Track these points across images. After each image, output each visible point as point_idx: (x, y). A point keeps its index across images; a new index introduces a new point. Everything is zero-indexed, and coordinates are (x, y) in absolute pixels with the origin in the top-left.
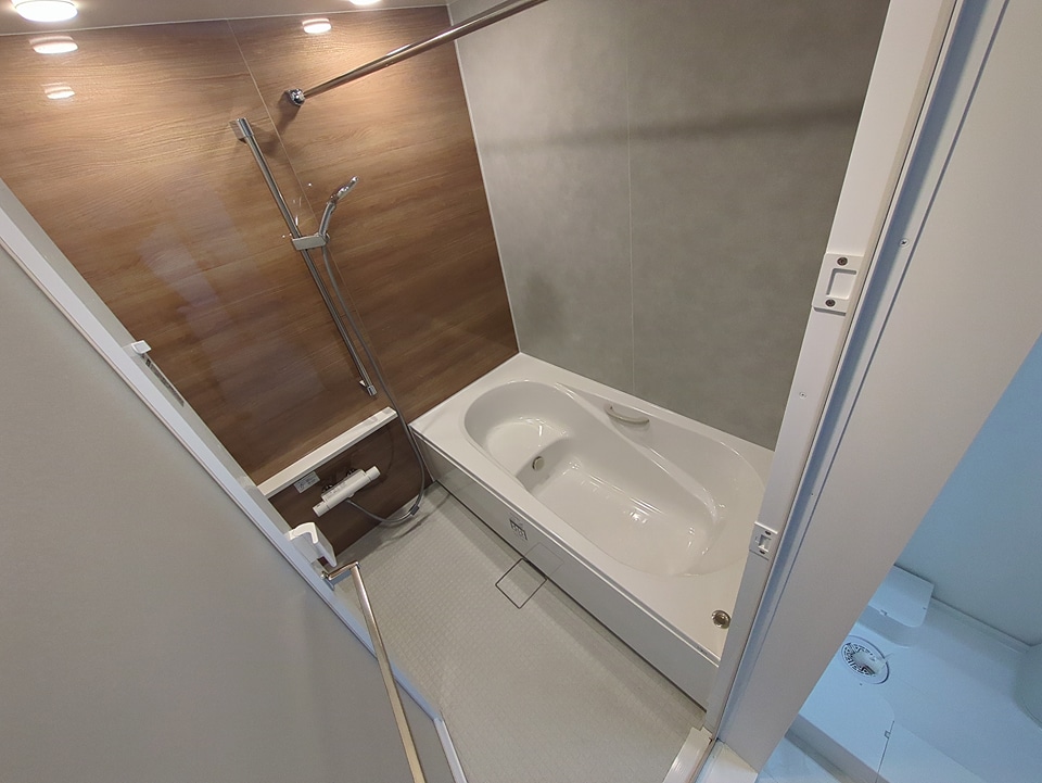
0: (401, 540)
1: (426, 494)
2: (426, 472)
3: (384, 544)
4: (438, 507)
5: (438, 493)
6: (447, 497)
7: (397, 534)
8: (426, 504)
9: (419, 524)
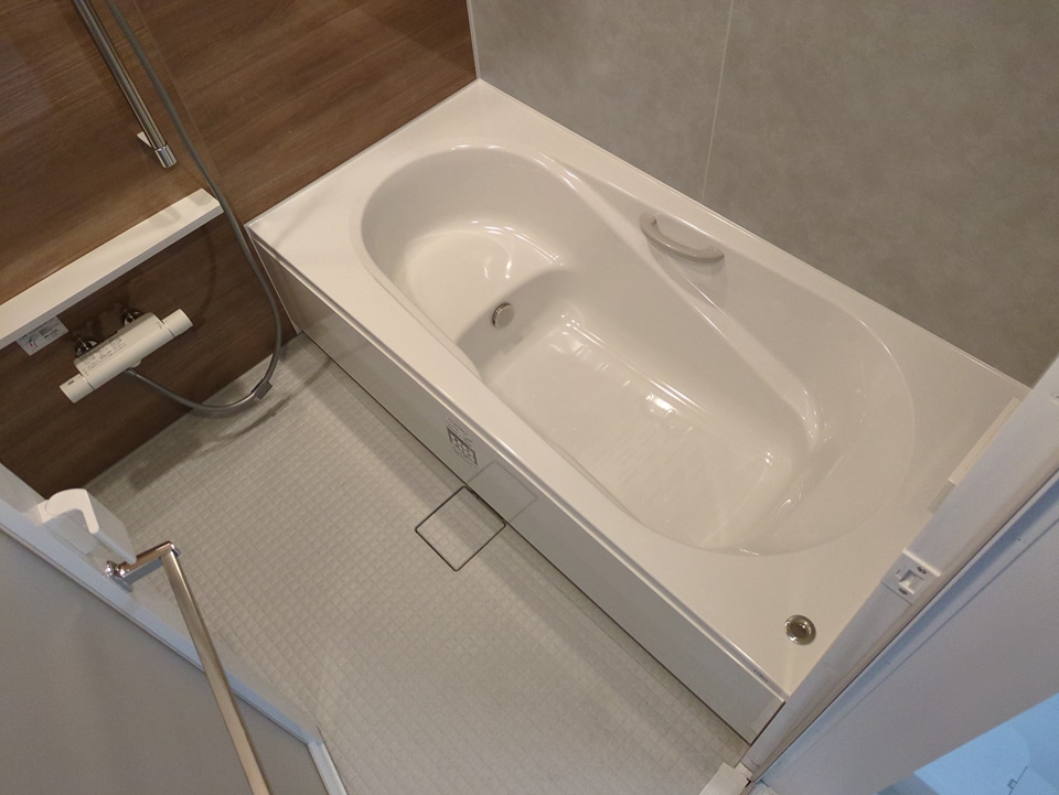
0: (239, 442)
1: (284, 357)
2: (283, 314)
3: (205, 448)
4: (308, 383)
5: (306, 357)
6: (326, 366)
7: (230, 431)
8: (286, 378)
9: (271, 413)
